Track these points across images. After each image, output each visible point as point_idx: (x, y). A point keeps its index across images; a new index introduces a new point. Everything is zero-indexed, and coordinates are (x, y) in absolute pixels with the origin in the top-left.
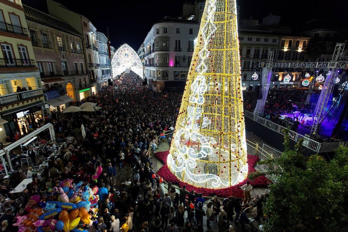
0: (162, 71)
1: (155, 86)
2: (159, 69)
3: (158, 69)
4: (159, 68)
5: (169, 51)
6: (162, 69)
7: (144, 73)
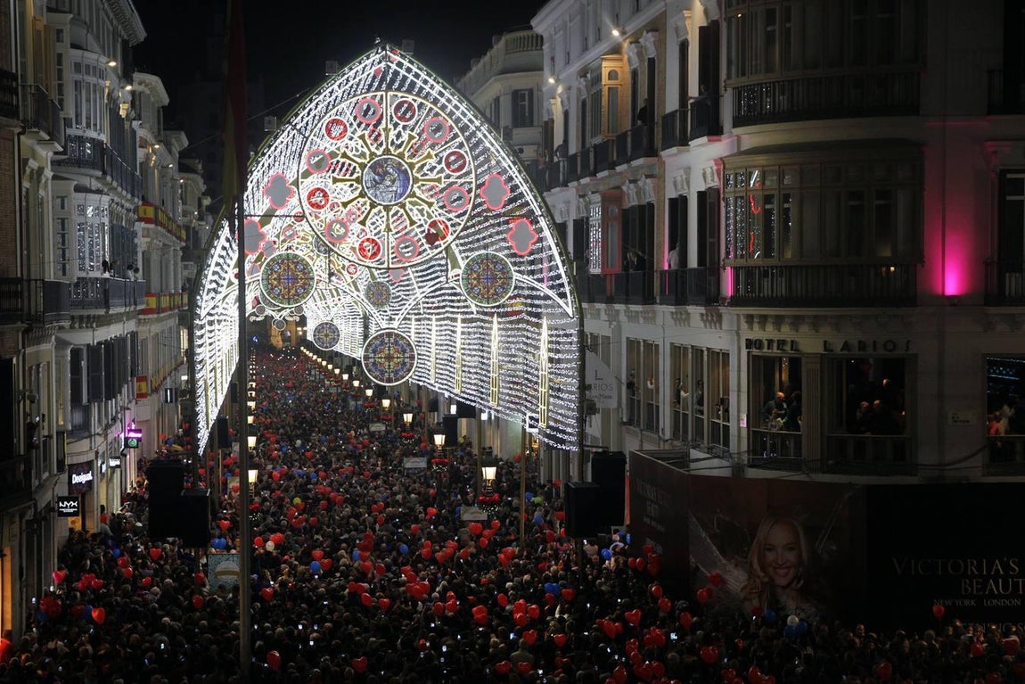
0: (828, 359)
1: (735, 542)
2: (786, 333)
3: (769, 333)
4: (778, 321)
5: (913, 109)
6: (827, 332)
7: (589, 380)
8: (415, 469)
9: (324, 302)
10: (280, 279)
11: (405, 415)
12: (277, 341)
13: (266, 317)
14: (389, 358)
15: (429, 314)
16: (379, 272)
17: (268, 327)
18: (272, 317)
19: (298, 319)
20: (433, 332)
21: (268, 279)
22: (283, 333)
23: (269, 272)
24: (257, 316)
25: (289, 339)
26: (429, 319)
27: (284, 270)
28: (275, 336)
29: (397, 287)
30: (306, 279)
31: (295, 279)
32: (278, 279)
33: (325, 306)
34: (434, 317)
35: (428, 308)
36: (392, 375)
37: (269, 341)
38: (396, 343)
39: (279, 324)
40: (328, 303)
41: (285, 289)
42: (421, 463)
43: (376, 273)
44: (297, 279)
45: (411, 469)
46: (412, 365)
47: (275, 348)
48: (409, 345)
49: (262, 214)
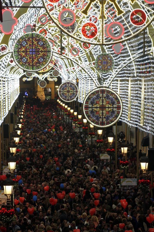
8: (129, 186)
9: (72, 68)
10: (27, 52)
11: (122, 149)
12: (41, 95)
13: (34, 78)
14: (103, 108)
15: (140, 77)
16: (107, 47)
17: (35, 85)
18: (38, 78)
19: (56, 80)
20: (143, 90)
21: (18, 52)
22: (45, 90)
23: (19, 47)
24: (28, 78)
25: (50, 94)
26: (140, 81)
27: (30, 45)
28: (40, 92)
29: (119, 58)
30: (45, 51)
31: (37, 51)
32: (26, 52)
33: (73, 70)
34: (143, 79)
35: (140, 73)
36: (104, 120)
37: (36, 95)
38: (107, 97)
39: (42, 83)
40: (75, 69)
41: (30, 58)
42: (132, 182)
43: (105, 47)
44: (38, 52)
45: (126, 186)
46: (118, 113)
47: (40, 100)
48: (117, 98)
49: (21, 6)
